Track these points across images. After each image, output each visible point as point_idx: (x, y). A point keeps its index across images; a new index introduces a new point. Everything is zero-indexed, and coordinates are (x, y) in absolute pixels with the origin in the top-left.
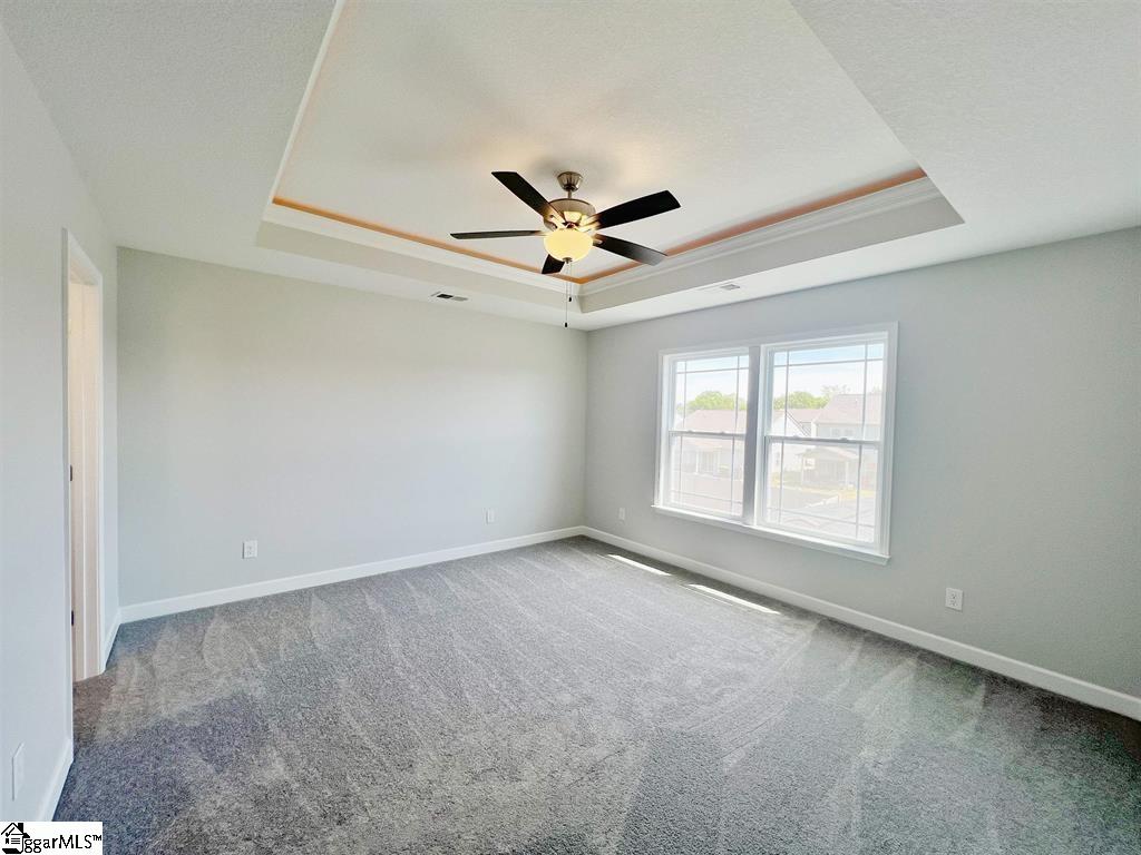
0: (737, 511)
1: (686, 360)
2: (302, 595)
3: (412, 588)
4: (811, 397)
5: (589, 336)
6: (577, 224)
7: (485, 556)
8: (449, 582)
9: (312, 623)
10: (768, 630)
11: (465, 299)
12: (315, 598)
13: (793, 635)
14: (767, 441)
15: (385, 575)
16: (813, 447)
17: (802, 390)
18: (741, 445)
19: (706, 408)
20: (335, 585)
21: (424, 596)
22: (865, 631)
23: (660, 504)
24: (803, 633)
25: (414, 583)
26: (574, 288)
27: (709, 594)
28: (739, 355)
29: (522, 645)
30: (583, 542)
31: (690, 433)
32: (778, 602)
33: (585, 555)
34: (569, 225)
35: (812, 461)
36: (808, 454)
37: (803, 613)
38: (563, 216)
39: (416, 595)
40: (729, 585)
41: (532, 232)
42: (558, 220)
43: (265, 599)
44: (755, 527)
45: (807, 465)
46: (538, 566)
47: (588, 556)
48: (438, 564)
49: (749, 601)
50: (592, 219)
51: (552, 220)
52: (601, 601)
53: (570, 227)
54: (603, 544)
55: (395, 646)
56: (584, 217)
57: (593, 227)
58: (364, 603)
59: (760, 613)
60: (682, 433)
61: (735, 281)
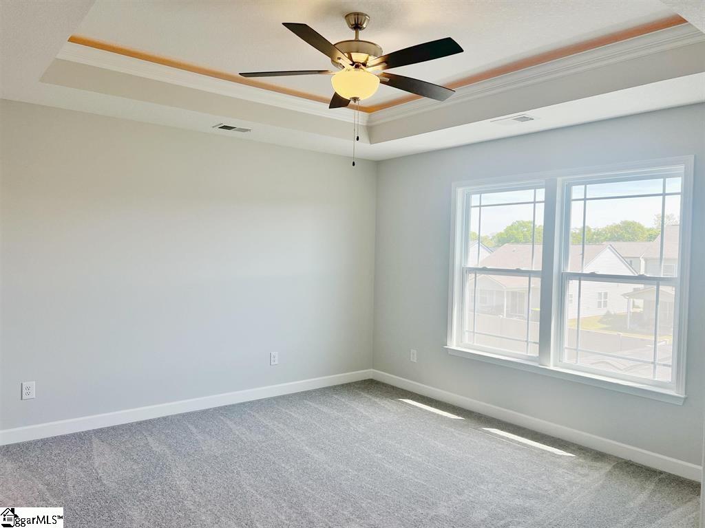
0: (534, 351)
1: (481, 193)
2: (81, 438)
3: (194, 430)
4: (641, 227)
5: (378, 166)
6: (364, 65)
7: (268, 400)
8: (232, 425)
9: (96, 465)
10: (561, 471)
11: (247, 130)
12: (96, 441)
13: (586, 475)
14: (565, 278)
15: (165, 419)
16: (641, 286)
17: (630, 220)
18: (536, 282)
19: (517, 242)
20: (113, 428)
21: (208, 438)
22: (661, 473)
23: (453, 344)
24: (596, 475)
25: (196, 427)
26: (361, 118)
27: (503, 437)
28: (535, 188)
29: (310, 482)
30: (372, 386)
31: (484, 270)
32: (574, 445)
33: (374, 399)
34: (356, 65)
35: (640, 302)
36: (636, 294)
37: (599, 456)
38: (350, 58)
39: (199, 437)
40: (524, 429)
41: (320, 72)
42: (345, 62)
43: (45, 442)
44: (552, 367)
45: (634, 306)
46: (325, 409)
47: (377, 400)
48: (220, 408)
49: (544, 443)
50: (379, 60)
51: (339, 61)
52: (390, 442)
53: (357, 67)
54: (393, 388)
55: (183, 484)
56: (371, 58)
57: (380, 67)
58: (147, 444)
59: (553, 455)
60: (476, 270)
61: (528, 113)
